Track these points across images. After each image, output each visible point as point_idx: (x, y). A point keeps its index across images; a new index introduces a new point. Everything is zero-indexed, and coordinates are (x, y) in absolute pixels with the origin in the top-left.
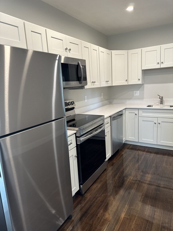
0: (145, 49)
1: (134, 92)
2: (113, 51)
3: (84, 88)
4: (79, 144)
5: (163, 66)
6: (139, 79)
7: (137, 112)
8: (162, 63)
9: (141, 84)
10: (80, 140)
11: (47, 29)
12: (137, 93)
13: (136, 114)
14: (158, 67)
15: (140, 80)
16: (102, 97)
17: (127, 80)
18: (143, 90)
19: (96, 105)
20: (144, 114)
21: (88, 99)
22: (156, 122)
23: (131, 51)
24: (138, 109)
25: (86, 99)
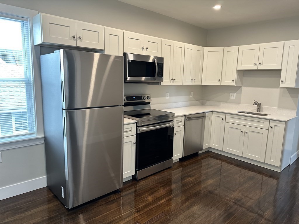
0: (242, 47)
1: (231, 94)
2: (205, 47)
3: (160, 85)
4: (138, 133)
5: (260, 67)
6: (233, 80)
7: (224, 117)
8: (260, 64)
9: (235, 86)
10: (140, 129)
11: (125, 31)
12: (233, 96)
13: (222, 119)
14: (255, 68)
15: (235, 81)
16: (191, 96)
17: (219, 80)
18: (241, 93)
19: (180, 104)
20: (231, 120)
21: (170, 96)
22: (243, 130)
23: (228, 49)
24: (226, 113)
25: (168, 96)
